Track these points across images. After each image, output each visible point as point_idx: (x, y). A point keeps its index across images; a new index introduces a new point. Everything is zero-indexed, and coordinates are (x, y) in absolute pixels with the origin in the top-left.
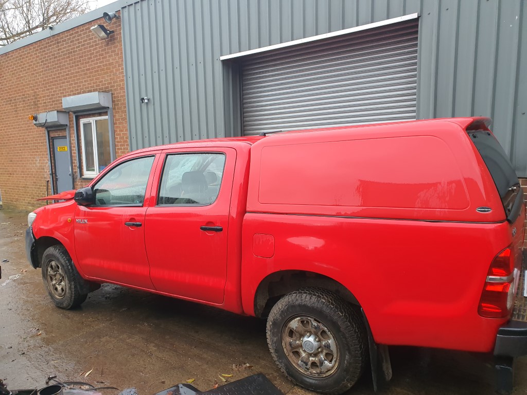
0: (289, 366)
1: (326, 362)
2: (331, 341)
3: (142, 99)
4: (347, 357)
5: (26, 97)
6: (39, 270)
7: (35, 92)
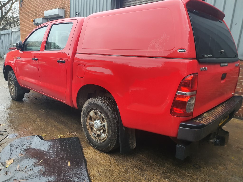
0: (88, 135)
1: (103, 134)
2: (105, 124)
3: (76, 13)
4: (111, 132)
5: (32, 12)
6: (7, 81)
7: (36, 9)
